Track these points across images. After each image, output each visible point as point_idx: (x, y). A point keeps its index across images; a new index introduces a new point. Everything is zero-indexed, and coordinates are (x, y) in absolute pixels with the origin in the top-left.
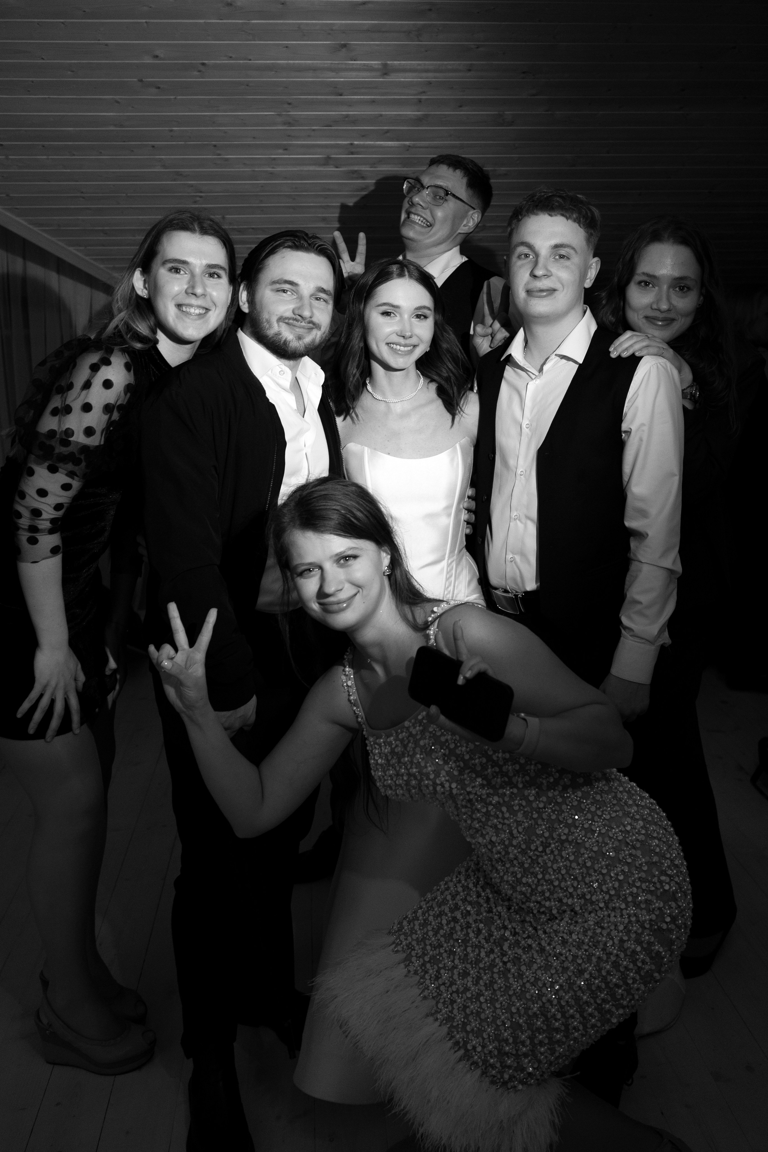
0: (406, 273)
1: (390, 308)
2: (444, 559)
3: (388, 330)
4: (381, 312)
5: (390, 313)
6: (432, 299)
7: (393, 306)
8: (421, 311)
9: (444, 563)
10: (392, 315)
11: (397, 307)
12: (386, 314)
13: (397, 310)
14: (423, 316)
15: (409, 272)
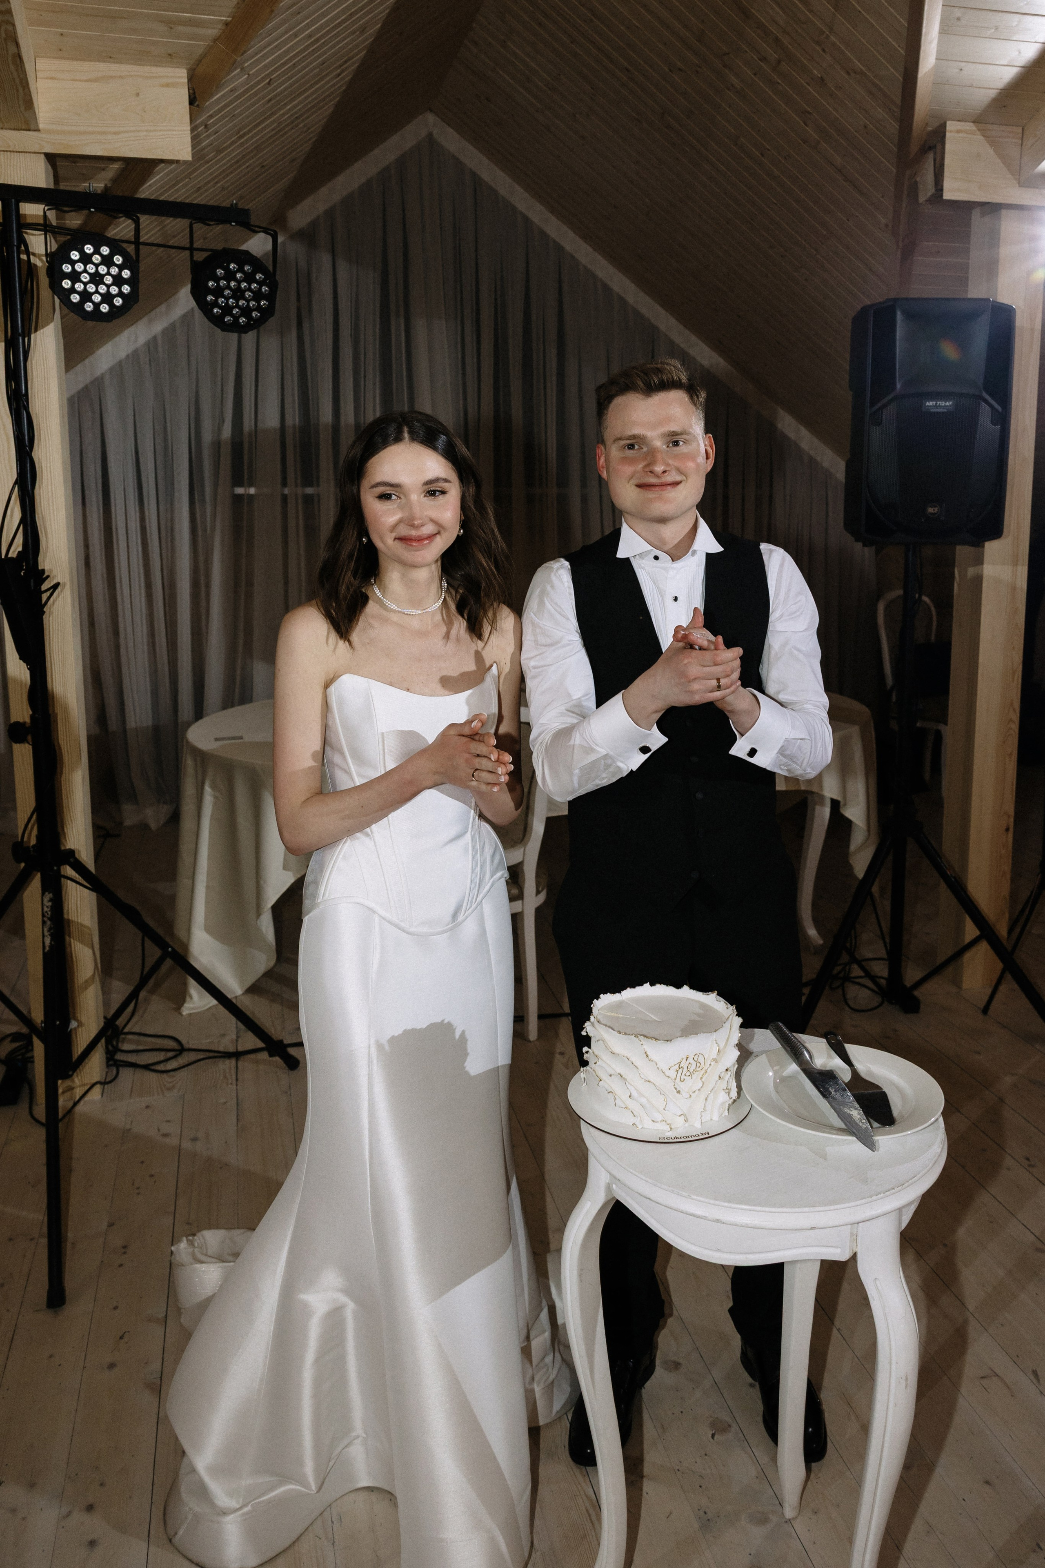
0: (406, 435)
1: (388, 488)
2: (466, 832)
3: (392, 519)
4: (377, 495)
5: (390, 495)
6: (450, 465)
7: (391, 485)
8: (434, 485)
9: (468, 836)
10: (394, 497)
11: (396, 486)
12: (384, 497)
13: (398, 489)
14: (439, 491)
15: (410, 433)
